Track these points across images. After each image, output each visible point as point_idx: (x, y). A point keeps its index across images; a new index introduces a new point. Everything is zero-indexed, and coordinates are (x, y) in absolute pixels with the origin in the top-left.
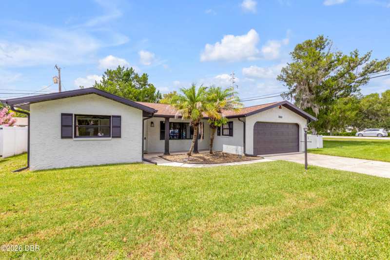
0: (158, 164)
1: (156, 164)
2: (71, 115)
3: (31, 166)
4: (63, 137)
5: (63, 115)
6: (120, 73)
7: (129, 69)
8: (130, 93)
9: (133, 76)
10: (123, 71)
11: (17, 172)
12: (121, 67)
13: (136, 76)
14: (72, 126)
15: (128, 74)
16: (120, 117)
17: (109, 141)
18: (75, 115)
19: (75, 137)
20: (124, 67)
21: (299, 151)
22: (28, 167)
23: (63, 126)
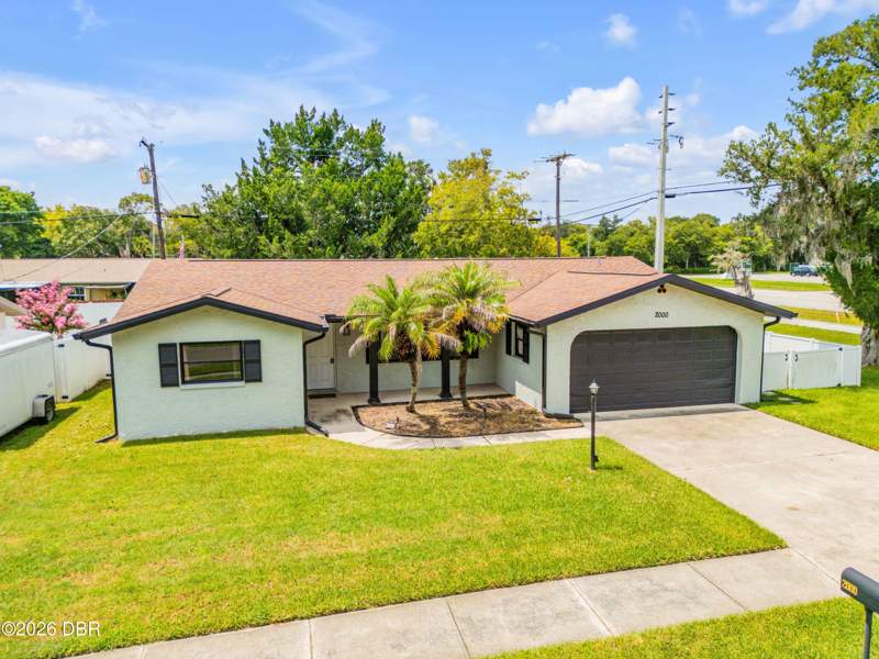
0: (331, 436)
1: (327, 435)
2: (175, 345)
3: (120, 433)
4: (164, 385)
5: (161, 346)
6: (303, 130)
7: (327, 117)
8: (329, 197)
9: (340, 134)
10: (314, 121)
11: (102, 444)
12: (308, 109)
13: (352, 135)
14: (176, 365)
15: (326, 134)
16: (258, 342)
17: (241, 389)
18: (181, 345)
19: (184, 382)
20: (314, 110)
21: (732, 400)
22: (117, 434)
23: (162, 366)
